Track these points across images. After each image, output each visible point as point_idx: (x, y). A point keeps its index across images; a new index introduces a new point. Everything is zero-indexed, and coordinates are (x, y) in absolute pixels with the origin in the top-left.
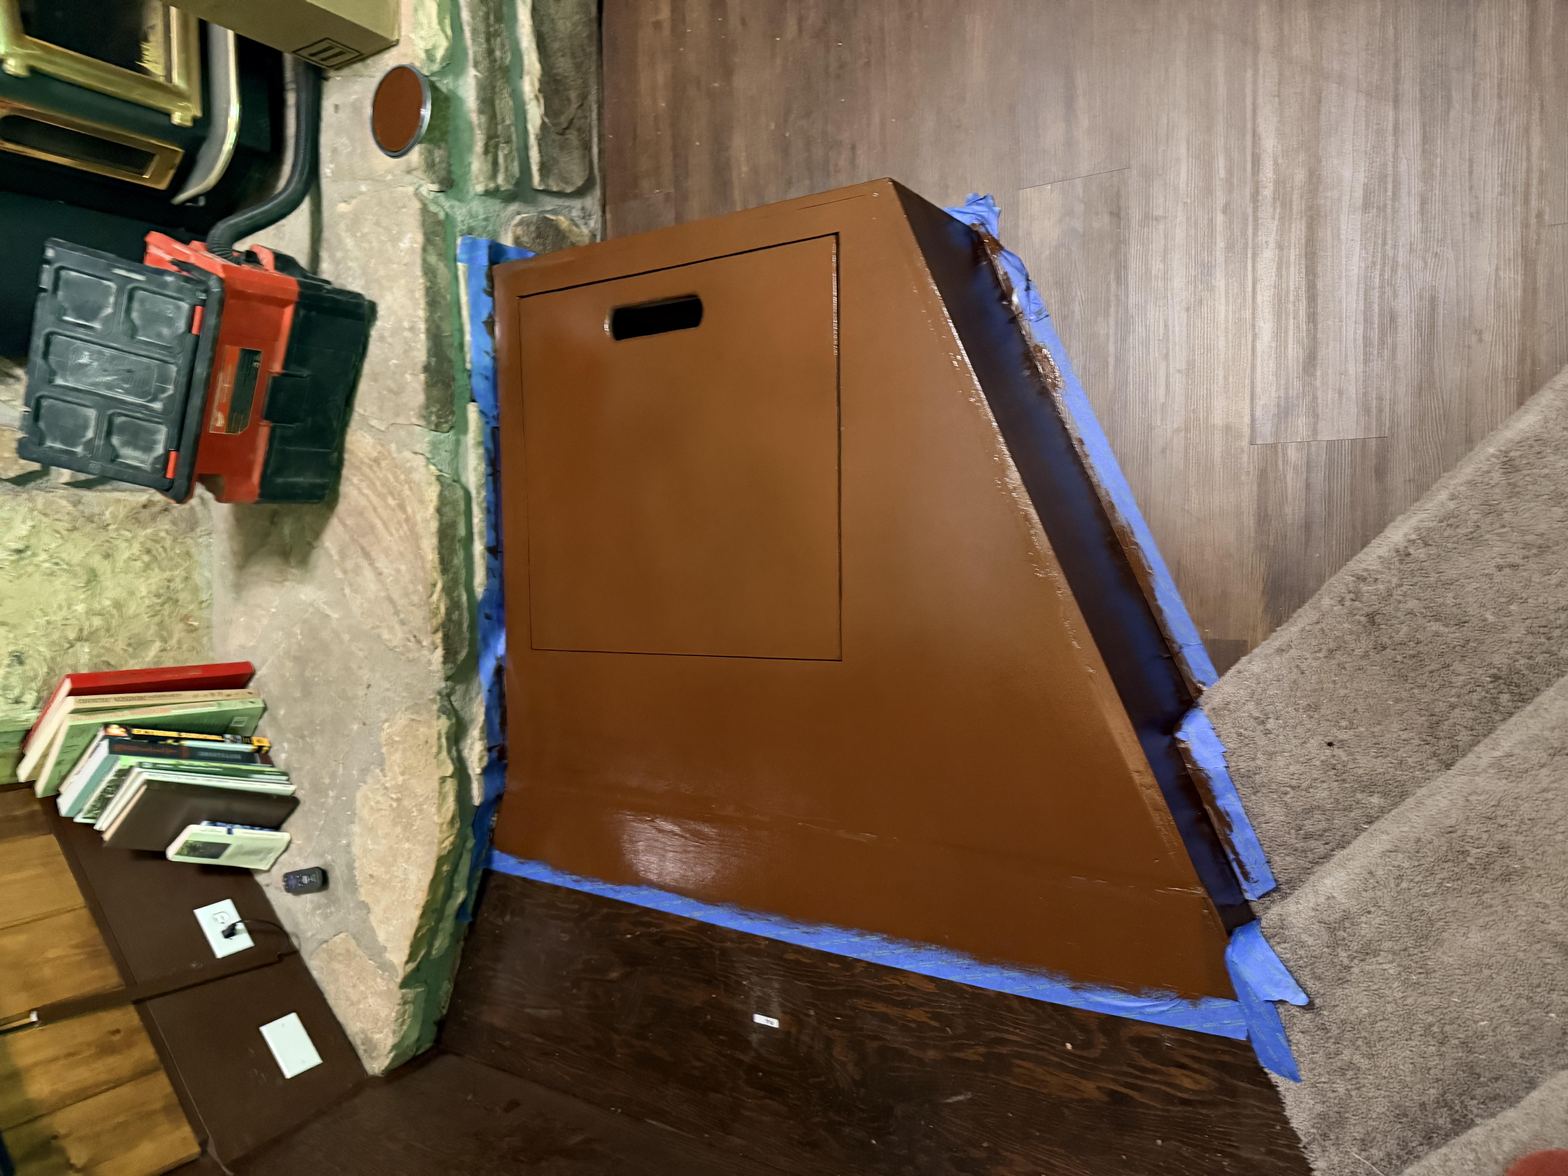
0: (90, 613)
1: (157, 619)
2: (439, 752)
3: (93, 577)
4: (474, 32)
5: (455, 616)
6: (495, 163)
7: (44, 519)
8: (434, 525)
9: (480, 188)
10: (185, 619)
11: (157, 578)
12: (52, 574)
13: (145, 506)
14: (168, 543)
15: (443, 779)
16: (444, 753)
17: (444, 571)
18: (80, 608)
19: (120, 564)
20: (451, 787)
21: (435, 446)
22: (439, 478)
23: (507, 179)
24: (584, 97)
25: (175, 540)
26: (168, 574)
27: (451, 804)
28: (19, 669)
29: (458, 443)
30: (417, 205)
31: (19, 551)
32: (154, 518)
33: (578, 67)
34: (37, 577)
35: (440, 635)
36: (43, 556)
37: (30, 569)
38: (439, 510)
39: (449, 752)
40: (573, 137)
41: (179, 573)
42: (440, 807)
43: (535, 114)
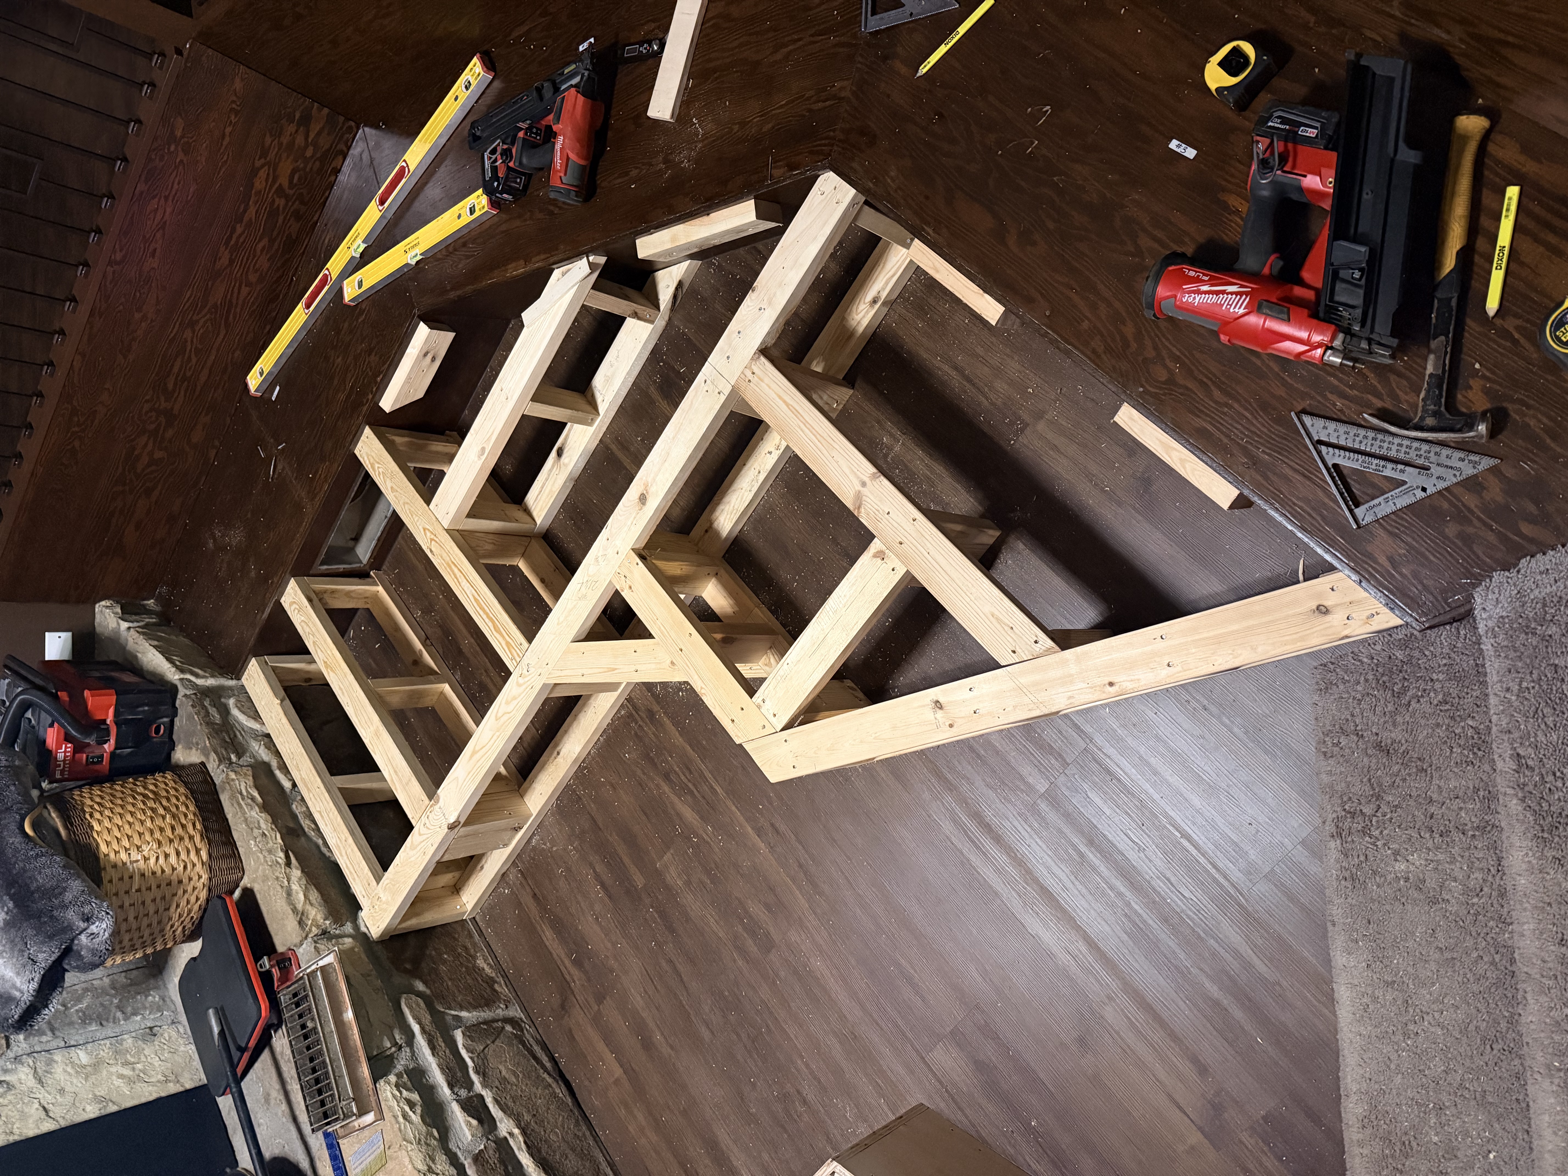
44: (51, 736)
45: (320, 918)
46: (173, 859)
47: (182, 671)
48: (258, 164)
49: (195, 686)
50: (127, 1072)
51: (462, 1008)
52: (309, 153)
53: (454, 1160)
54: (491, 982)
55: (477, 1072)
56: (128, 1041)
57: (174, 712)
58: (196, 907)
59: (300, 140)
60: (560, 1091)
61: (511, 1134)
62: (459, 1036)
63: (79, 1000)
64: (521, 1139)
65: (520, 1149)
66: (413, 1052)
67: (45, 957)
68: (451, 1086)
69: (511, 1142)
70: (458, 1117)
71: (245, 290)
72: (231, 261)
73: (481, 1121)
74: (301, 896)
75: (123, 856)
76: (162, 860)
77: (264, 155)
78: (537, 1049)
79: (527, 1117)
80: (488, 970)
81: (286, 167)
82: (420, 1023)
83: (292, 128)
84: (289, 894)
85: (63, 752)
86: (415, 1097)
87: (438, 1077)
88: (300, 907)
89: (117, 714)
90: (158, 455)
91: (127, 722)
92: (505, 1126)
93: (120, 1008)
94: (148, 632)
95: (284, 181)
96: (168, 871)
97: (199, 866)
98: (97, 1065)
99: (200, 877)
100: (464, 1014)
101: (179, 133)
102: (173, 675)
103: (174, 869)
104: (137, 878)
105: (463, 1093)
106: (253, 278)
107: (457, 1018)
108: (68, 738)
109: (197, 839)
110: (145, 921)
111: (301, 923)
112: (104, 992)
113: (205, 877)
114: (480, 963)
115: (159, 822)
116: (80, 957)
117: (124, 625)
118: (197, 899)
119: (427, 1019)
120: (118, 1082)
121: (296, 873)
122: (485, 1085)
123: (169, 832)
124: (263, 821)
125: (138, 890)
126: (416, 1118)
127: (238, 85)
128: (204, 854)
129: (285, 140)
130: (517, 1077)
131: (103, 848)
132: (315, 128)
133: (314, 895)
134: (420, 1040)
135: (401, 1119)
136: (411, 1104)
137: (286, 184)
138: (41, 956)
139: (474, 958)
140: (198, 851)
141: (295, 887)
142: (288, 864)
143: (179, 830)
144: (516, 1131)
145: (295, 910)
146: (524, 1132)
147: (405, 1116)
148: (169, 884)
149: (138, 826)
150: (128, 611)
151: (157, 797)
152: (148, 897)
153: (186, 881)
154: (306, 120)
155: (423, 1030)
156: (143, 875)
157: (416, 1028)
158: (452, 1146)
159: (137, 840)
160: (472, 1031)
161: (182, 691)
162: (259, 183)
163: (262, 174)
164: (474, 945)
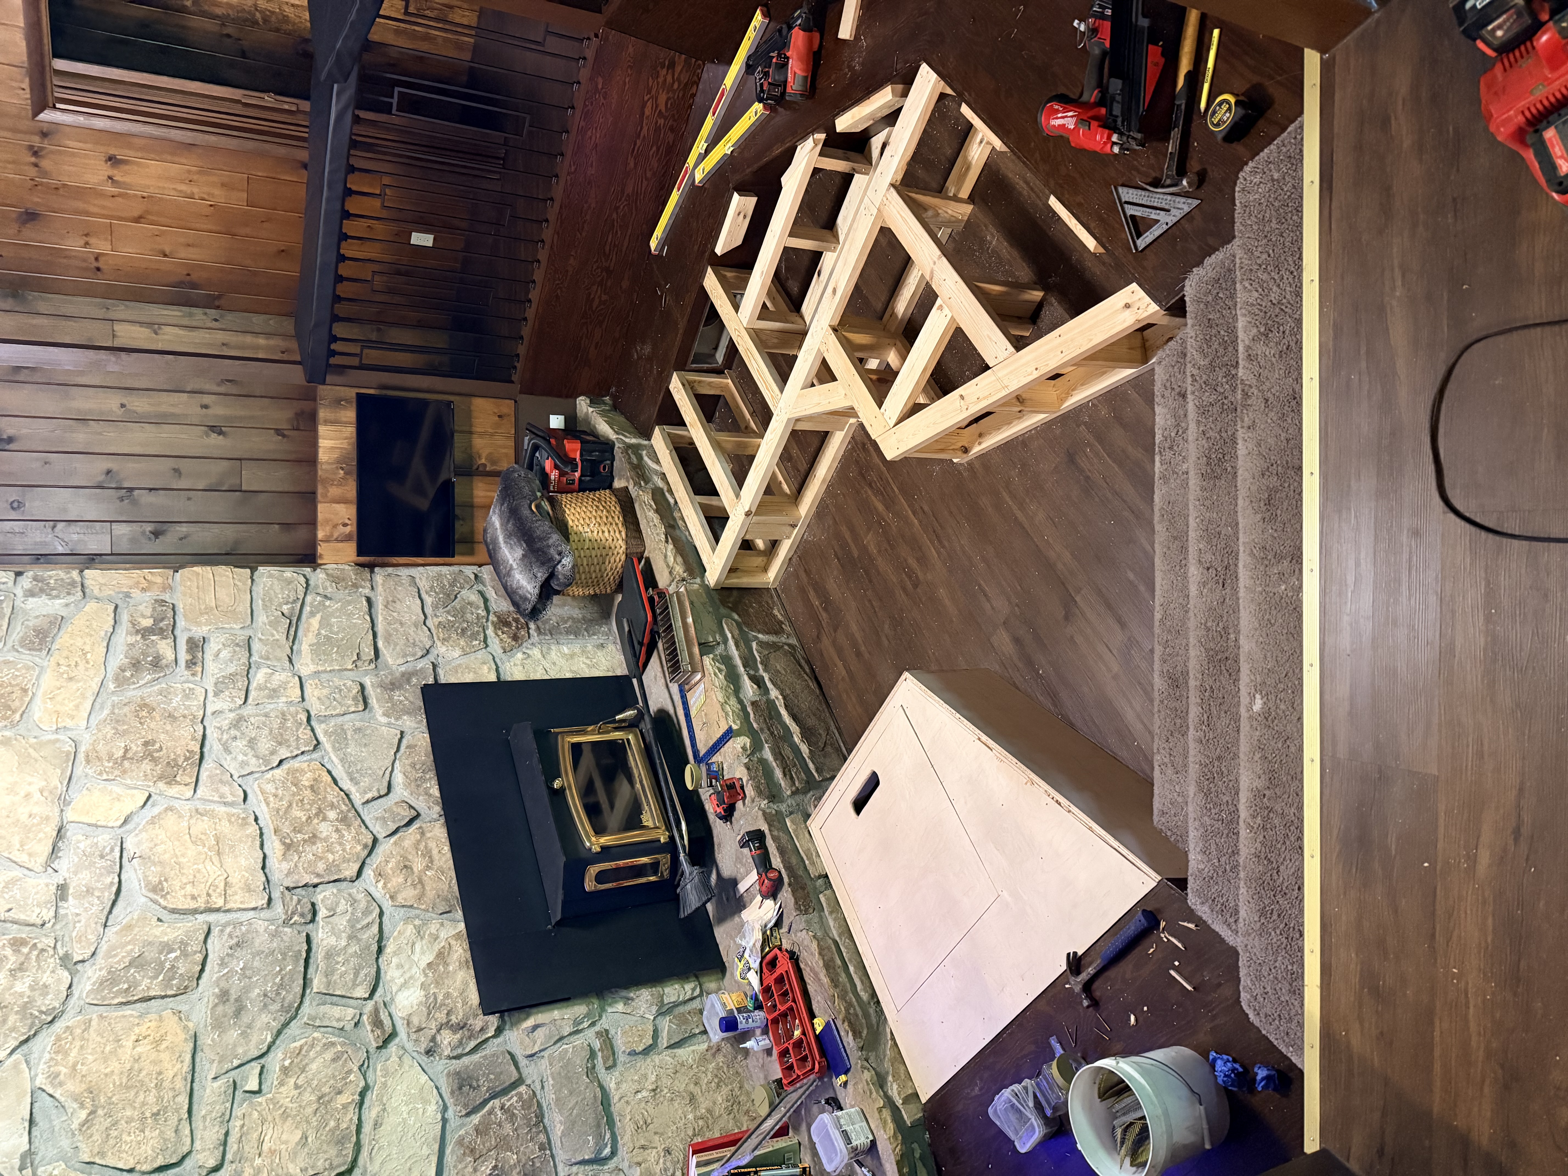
0: (696, 1118)
3: (692, 1098)
4: (761, 729)
5: (852, 1011)
6: (792, 778)
7: (661, 1070)
8: (821, 963)
9: (789, 793)
11: (725, 1090)
14: (725, 1069)
17: (836, 986)
18: (690, 1116)
19: (704, 1087)
22: (814, 937)
23: (800, 783)
24: (828, 730)
25: (728, 1067)
26: (730, 1087)
28: (669, 1158)
29: (821, 917)
30: (760, 813)
31: (654, 1090)
33: (819, 718)
34: (666, 1103)
35: (846, 1024)
36: (666, 1091)
37: (662, 1099)
38: (820, 954)
40: (830, 750)
43: (805, 749)
44: (548, 465)
45: (681, 571)
46: (606, 534)
47: (617, 433)
48: (646, 98)
49: (624, 443)
50: (588, 662)
51: (759, 632)
52: (676, 86)
53: (740, 702)
54: (780, 623)
55: (762, 663)
56: (590, 648)
57: (613, 459)
58: (620, 565)
59: (669, 79)
60: (813, 685)
61: (777, 698)
62: (754, 645)
63: (566, 622)
64: (783, 701)
65: (781, 706)
66: (726, 648)
67: (542, 575)
68: (744, 667)
69: (777, 702)
70: (747, 682)
71: (645, 183)
72: (636, 164)
73: (759, 687)
74: (672, 559)
75: (580, 528)
76: (600, 534)
77: (649, 92)
78: (803, 662)
79: (788, 692)
80: (780, 617)
81: (663, 98)
82: (732, 634)
83: (664, 71)
84: (666, 557)
85: (554, 475)
86: (723, 667)
87: (738, 662)
88: (671, 564)
89: (581, 455)
90: (604, 297)
91: (587, 460)
92: (774, 693)
93: (586, 630)
94: (603, 414)
95: (662, 107)
96: (604, 541)
97: (620, 542)
98: (572, 656)
99: (621, 547)
100: (760, 636)
101: (600, 86)
102: (612, 436)
103: (607, 540)
104: (587, 542)
105: (752, 672)
106: (649, 174)
107: (756, 638)
108: (556, 467)
109: (620, 525)
110: (592, 568)
111: (670, 573)
112: (579, 621)
113: (624, 547)
114: (776, 612)
115: (599, 513)
116: (558, 579)
117: (591, 410)
118: (620, 560)
119: (736, 632)
120: (583, 666)
121: (671, 546)
122: (765, 670)
123: (604, 519)
124: (656, 518)
125: (588, 549)
126: (721, 677)
127: (631, 49)
128: (623, 534)
129: (661, 80)
130: (787, 672)
131: (570, 523)
132: (678, 69)
133: (679, 559)
134: (731, 643)
135: (713, 676)
136: (720, 670)
137: (663, 110)
138: (539, 575)
139: (772, 609)
140: (620, 532)
141: (669, 554)
142: (667, 542)
143: (610, 519)
144: (781, 697)
145: (668, 566)
146: (784, 698)
147: (715, 674)
148: (605, 548)
149: (588, 514)
150: (594, 402)
151: (600, 500)
152: (594, 553)
153: (613, 548)
154: (672, 65)
155: (733, 637)
156: (591, 541)
157: (729, 635)
158: (741, 696)
159: (587, 521)
160: (761, 643)
161: (617, 445)
162: (647, 111)
163: (649, 104)
164: (774, 602)
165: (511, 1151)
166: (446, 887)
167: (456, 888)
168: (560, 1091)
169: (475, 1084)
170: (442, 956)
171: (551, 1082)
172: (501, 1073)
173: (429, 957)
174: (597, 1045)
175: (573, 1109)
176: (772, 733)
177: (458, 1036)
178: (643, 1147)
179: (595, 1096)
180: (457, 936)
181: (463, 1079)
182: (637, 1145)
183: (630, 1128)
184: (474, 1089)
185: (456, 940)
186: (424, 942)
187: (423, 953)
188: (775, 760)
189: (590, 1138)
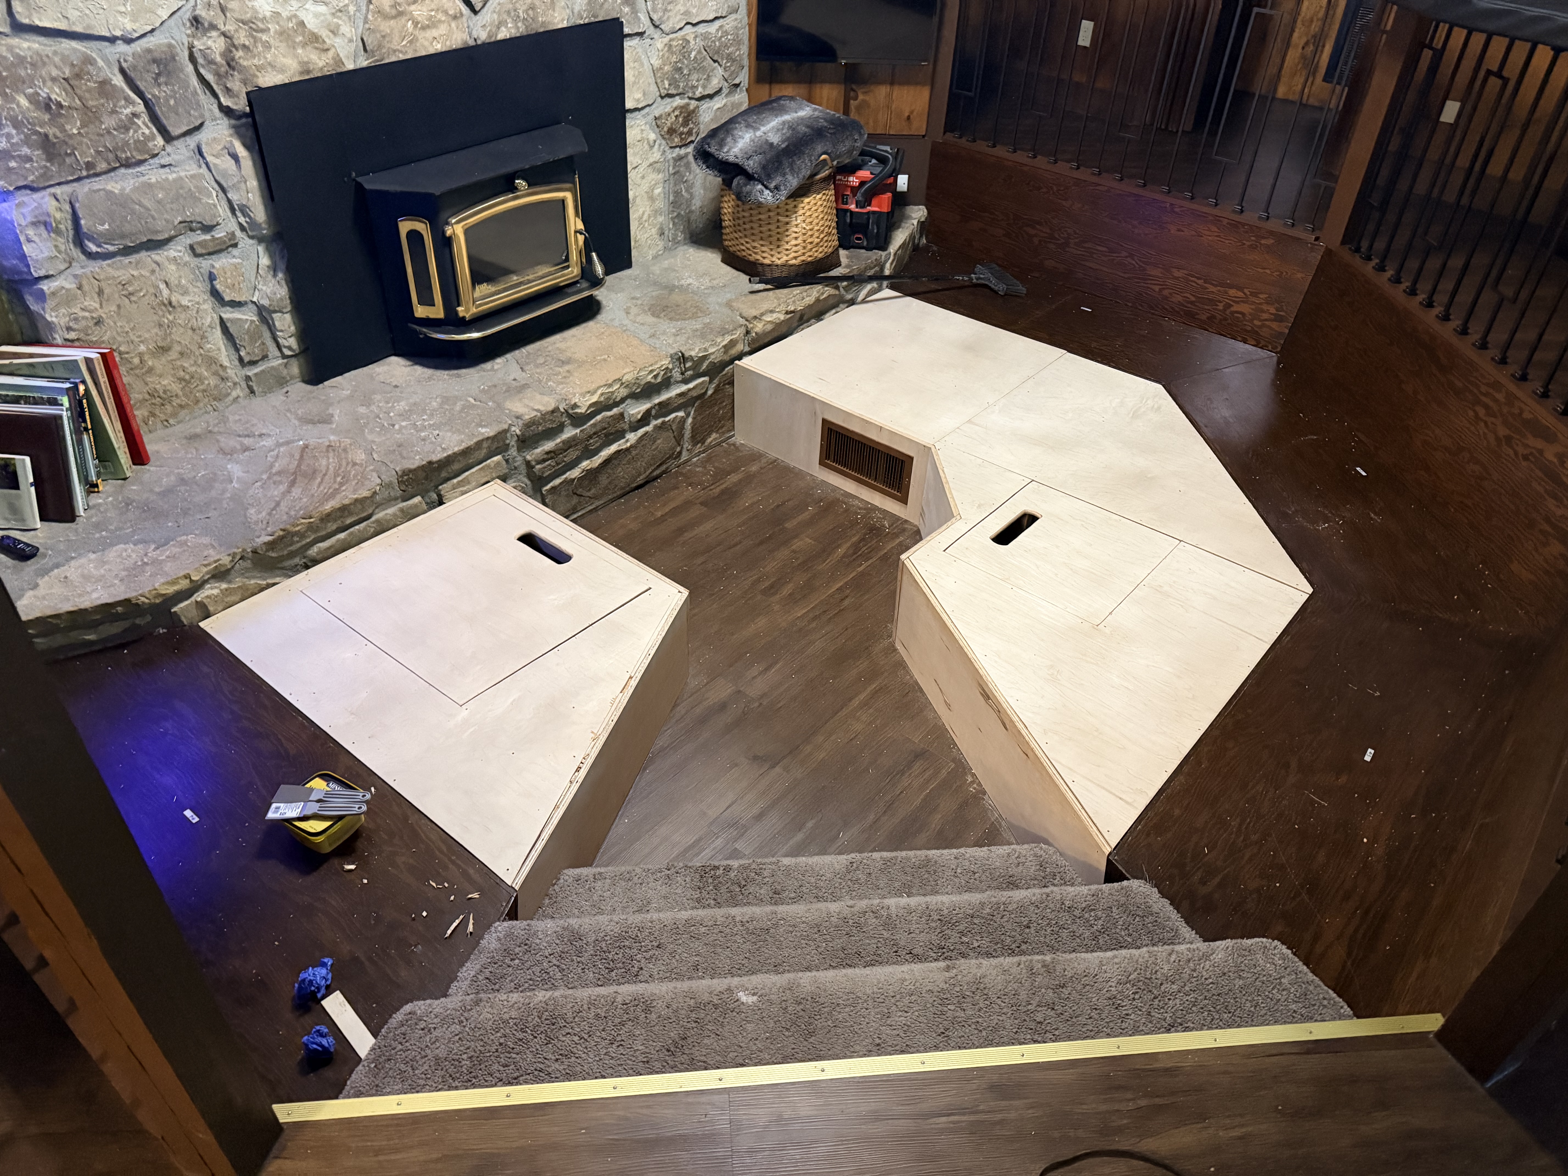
0: (141, 355)
1: (147, 397)
2: (205, 566)
3: (164, 350)
4: (594, 425)
5: (296, 539)
6: (544, 461)
7: (194, 312)
8: (346, 502)
9: (528, 458)
10: (153, 415)
11: (176, 388)
12: (160, 325)
13: (221, 366)
14: (201, 387)
15: (187, 577)
16: (205, 570)
17: (322, 520)
18: (142, 348)
19: (179, 363)
20: (184, 584)
21: (389, 485)
22: (375, 493)
23: (540, 469)
24: (595, 497)
25: (204, 391)
26: (180, 393)
27: (171, 590)
28: (91, 324)
29: (396, 499)
30: (506, 427)
31: (170, 303)
32: (216, 373)
33: (606, 488)
34: (156, 318)
35: (281, 533)
36: (171, 318)
37: (161, 313)
38: (356, 500)
39: (207, 573)
40: (575, 500)
41: (184, 400)
42: (168, 583)
43: (575, 473)
44: (864, 174)
45: (756, 329)
46: (794, 242)
47: (895, 254)
48: (1246, 291)
49: (886, 262)
51: (694, 418)
52: (1256, 322)
53: (623, 400)
54: (703, 441)
55: (663, 423)
57: (868, 249)
58: (758, 257)
59: (1265, 316)
60: (640, 480)
61: (627, 441)
62: (681, 414)
63: (687, 191)
64: (624, 447)
65: (619, 445)
66: (678, 382)
67: (750, 165)
68: (660, 404)
69: (623, 441)
70: (644, 406)
71: (1157, 288)
72: (1177, 278)
73: (640, 420)
75: (801, 212)
76: (794, 235)
77: (1253, 294)
78: (665, 467)
79: (634, 453)
80: (709, 440)
81: (1245, 308)
82: (694, 388)
83: (1273, 311)
85: (854, 181)
86: (659, 380)
87: (664, 397)
89: (874, 212)
91: (868, 219)
92: (632, 437)
94: (912, 237)
95: (1236, 308)
96: (787, 239)
97: (785, 258)
98: (652, 199)
99: (779, 259)
100: (690, 420)
101: (1263, 242)
102: (892, 248)
103: (787, 243)
104: (787, 220)
105: (653, 412)
106: (1166, 292)
107: (688, 415)
108: (862, 183)
109: (803, 258)
110: (755, 225)
111: (755, 317)
112: (688, 207)
113: (779, 262)
114: (714, 435)
115: (817, 234)
116: (745, 185)
117: (915, 222)
118: (764, 258)
119: (694, 394)
121: (781, 317)
122: (655, 427)
123: (810, 240)
125: (778, 221)
126: (649, 378)
127: (1299, 275)
128: (793, 262)
129: (1265, 307)
130: (654, 450)
131: (807, 200)
132: (1274, 325)
133: (768, 326)
134: (684, 388)
135: (650, 368)
136: (656, 377)
137: (1232, 309)
139: (717, 432)
140: (795, 258)
141: (774, 316)
142: (786, 313)
143: (809, 246)
144: (628, 444)
146: (627, 449)
147: (652, 371)
148: (778, 240)
149: (816, 221)
150: (923, 226)
151: (829, 234)
152: (773, 227)
153: (779, 250)
154: (1278, 319)
155: (690, 390)
156: (787, 223)
157: (691, 385)
158: (628, 401)
159: (808, 220)
160: (683, 421)
161: (884, 254)
162: (1232, 292)
163: (1240, 294)
164: (721, 435)
165: (83, 126)
166: (395, 45)
167: (393, 59)
168: (162, 188)
169: (162, 80)
170: (314, 39)
171: (170, 177)
172: (177, 114)
173: (312, 24)
174: (219, 234)
175: (140, 204)
176: (591, 437)
177: (219, 59)
178: (100, 292)
179: (157, 232)
180: (339, 61)
181: (166, 66)
182: (103, 284)
183: (123, 275)
184: (156, 80)
185: (333, 58)
186: (329, 17)
187: (317, 15)
188: (563, 442)
189: (106, 226)
